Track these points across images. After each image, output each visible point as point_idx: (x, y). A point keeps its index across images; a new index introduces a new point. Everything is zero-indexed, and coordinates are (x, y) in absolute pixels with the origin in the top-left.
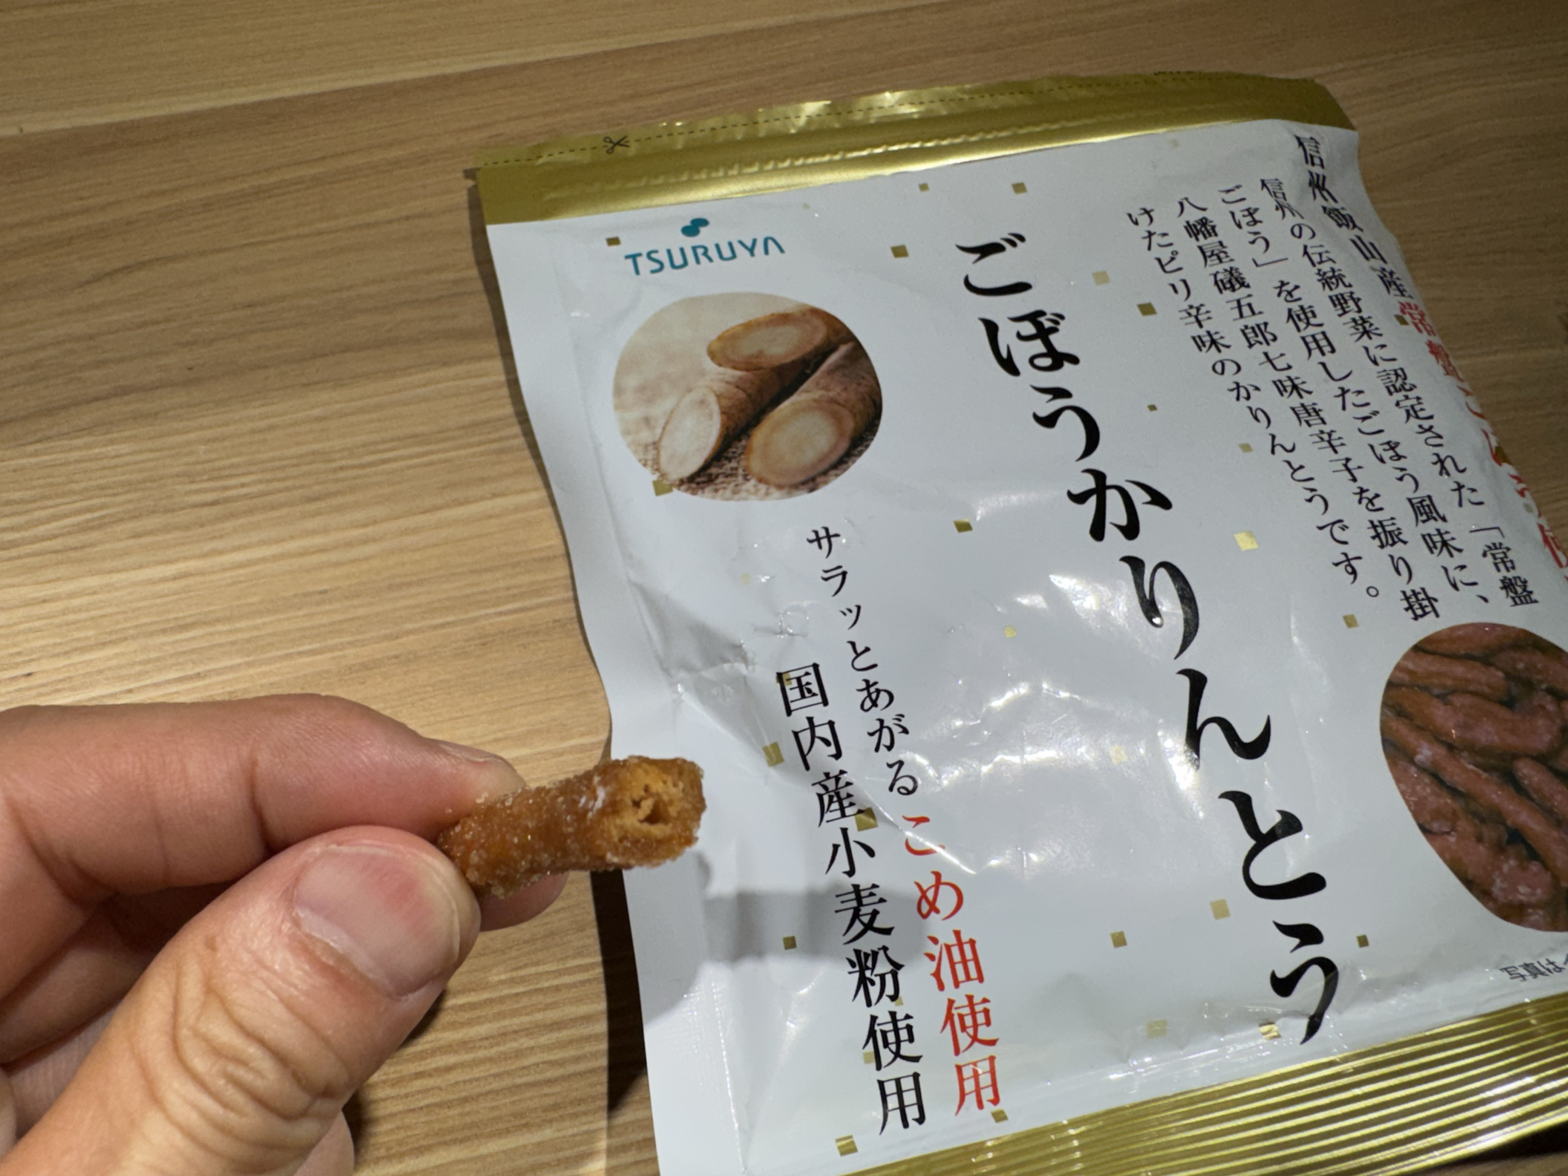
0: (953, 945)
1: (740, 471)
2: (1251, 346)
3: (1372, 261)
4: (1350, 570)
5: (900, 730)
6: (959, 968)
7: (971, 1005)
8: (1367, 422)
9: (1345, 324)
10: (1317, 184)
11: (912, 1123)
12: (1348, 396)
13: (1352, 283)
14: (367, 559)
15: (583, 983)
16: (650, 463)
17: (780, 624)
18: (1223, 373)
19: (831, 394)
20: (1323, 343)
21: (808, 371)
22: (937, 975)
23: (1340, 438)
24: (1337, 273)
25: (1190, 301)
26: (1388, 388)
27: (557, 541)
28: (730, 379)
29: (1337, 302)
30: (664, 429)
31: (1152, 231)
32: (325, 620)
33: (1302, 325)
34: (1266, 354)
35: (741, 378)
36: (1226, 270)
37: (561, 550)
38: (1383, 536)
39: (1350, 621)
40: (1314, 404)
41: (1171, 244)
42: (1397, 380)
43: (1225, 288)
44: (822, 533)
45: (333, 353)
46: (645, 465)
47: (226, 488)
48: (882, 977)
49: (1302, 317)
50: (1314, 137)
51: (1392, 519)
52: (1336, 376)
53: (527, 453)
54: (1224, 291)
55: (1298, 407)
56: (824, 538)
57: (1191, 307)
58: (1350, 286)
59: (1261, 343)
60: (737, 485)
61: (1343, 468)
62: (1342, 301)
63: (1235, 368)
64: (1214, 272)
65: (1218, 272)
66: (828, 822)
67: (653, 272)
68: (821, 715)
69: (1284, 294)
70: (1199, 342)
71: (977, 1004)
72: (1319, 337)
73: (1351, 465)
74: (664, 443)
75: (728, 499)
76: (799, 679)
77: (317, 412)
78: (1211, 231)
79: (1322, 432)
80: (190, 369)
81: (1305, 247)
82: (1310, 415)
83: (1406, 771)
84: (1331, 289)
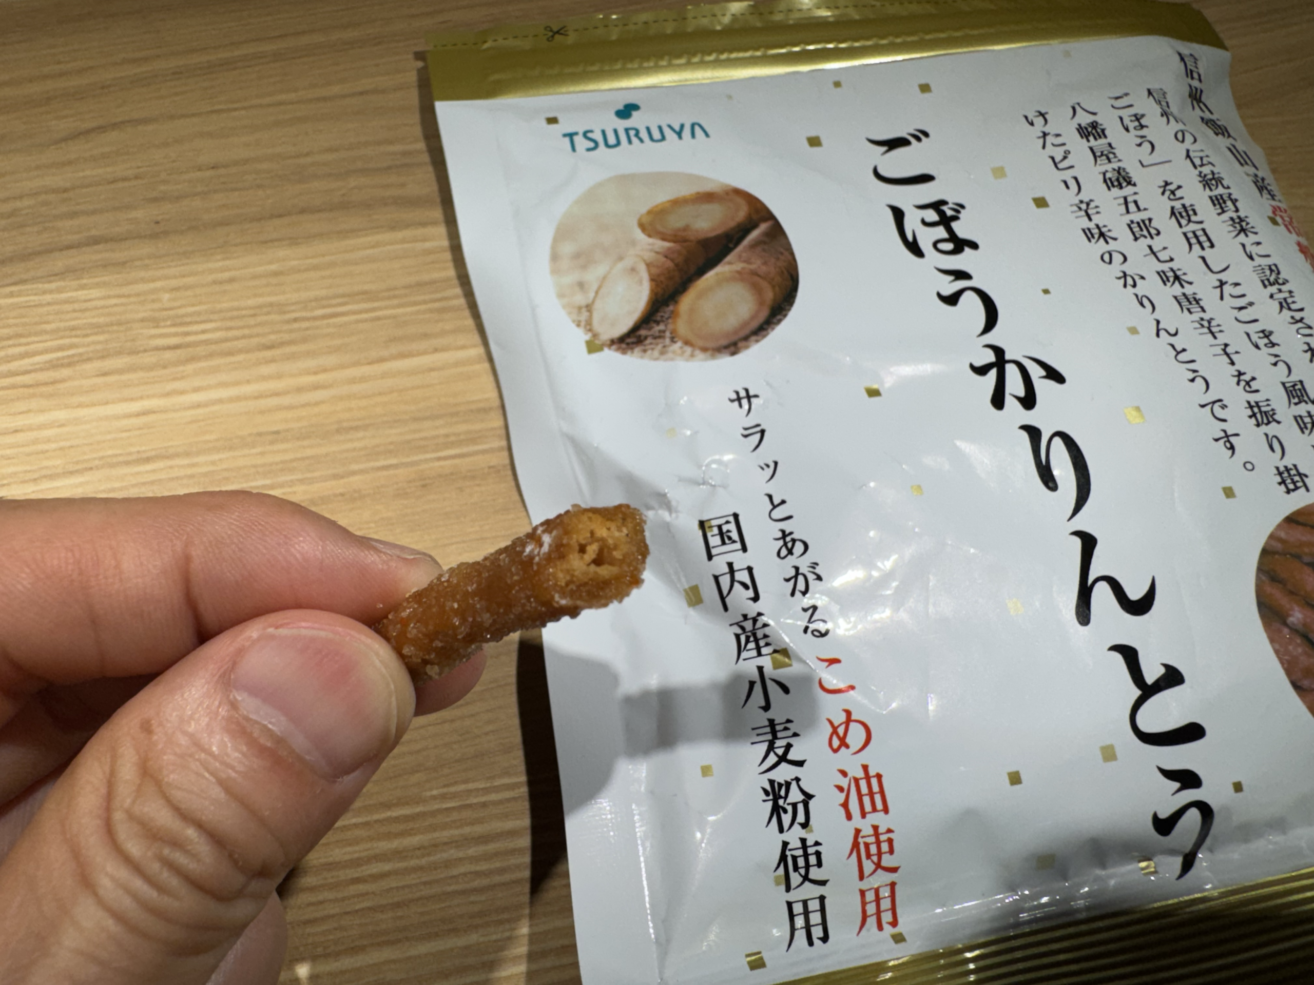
0: (861, 779)
1: (668, 334)
2: (1136, 239)
3: (1246, 167)
4: (1228, 445)
5: (815, 577)
6: (867, 800)
7: (876, 834)
8: (1244, 311)
9: (1224, 222)
10: (1196, 97)
11: (817, 942)
12: (1225, 287)
13: (1230, 185)
14: (317, 404)
15: (508, 800)
16: (583, 324)
17: (702, 476)
18: (1110, 262)
19: (753, 267)
20: (1203, 239)
21: (731, 245)
22: (845, 805)
23: (1219, 325)
24: (1216, 176)
25: (1081, 197)
26: (1263, 281)
27: (494, 394)
28: (658, 250)
29: (1216, 202)
30: (597, 293)
31: (1047, 131)
32: (278, 458)
33: (1184, 222)
34: (1150, 247)
35: (669, 249)
36: (1114, 170)
37: (497, 403)
38: (1259, 416)
39: (1229, 492)
40: (1195, 294)
41: (1064, 144)
42: (1271, 275)
43: (1113, 186)
44: (743, 394)
45: (289, 214)
46: (578, 325)
47: (187, 334)
48: (794, 806)
49: (1184, 214)
50: (1193, 53)
51: (1268, 400)
52: (1215, 269)
53: (467, 313)
54: (1112, 189)
55: (1180, 296)
56: (744, 398)
57: (1081, 202)
58: (1228, 188)
59: (1145, 237)
60: (664, 347)
61: (1222, 352)
62: (1221, 201)
63: (1122, 259)
64: (1104, 170)
65: (1107, 171)
66: (745, 660)
67: (589, 150)
68: (740, 561)
69: (1167, 193)
70: (1088, 234)
71: (882, 834)
72: (1199, 233)
73: (1229, 350)
74: (598, 305)
75: (656, 359)
76: (720, 527)
77: (274, 267)
78: (1101, 134)
79: (1202, 319)
80: (157, 223)
81: (1188, 151)
82: (1190, 303)
83: (1280, 631)
84: (1211, 190)
